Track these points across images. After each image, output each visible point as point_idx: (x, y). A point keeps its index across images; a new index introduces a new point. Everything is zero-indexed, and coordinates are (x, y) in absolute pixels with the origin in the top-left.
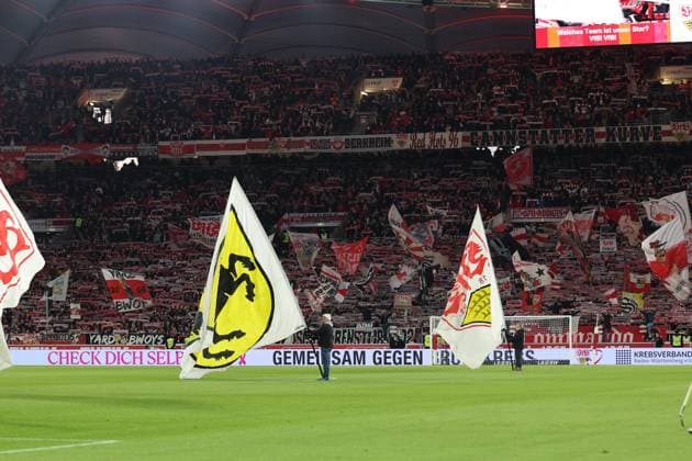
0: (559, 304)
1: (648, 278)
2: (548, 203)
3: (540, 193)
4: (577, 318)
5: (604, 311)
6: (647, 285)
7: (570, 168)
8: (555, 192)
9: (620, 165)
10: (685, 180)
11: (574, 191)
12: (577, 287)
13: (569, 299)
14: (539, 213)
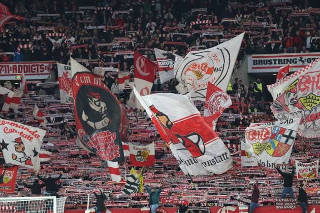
0: (41, 182)
1: (151, 149)
2: (27, 56)
3: (16, 44)
4: (63, 200)
5: (98, 190)
6: (150, 157)
7: (51, 12)
8: (35, 43)
9: (115, 8)
10: (196, 27)
11: (60, 41)
12: (64, 162)
13: (53, 176)
14: (14, 68)
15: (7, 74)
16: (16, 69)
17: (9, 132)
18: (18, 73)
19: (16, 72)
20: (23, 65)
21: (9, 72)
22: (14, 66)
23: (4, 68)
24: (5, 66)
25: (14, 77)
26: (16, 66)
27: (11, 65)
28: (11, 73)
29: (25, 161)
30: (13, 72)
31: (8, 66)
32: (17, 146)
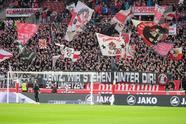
15: (146, 12)
16: (150, 10)
17: (105, 41)
18: (150, 12)
19: (150, 11)
20: (153, 8)
21: (146, 11)
22: (149, 8)
23: (144, 9)
24: (145, 8)
25: (149, 13)
26: (150, 8)
27: (148, 8)
28: (147, 11)
29: (116, 53)
30: (149, 11)
31: (146, 8)
32: (110, 47)
